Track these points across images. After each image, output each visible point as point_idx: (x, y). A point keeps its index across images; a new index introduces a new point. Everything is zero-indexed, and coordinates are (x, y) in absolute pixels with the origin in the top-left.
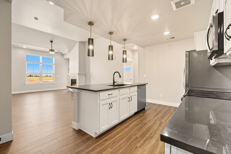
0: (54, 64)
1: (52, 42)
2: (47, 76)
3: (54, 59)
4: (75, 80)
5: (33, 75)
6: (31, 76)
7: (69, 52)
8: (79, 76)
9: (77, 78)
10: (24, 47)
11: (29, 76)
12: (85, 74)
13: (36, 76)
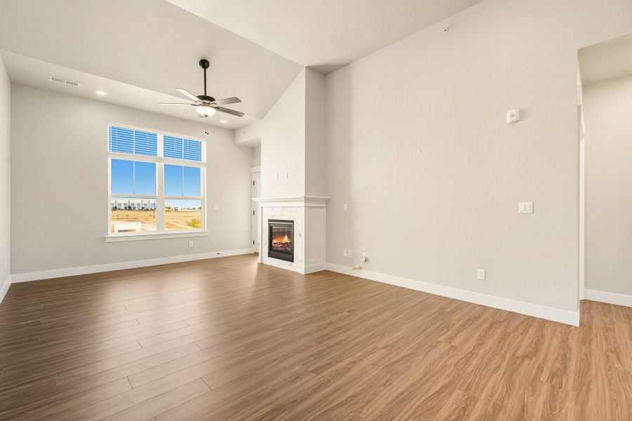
0: (205, 165)
1: (204, 64)
2: (169, 208)
3: (204, 145)
4: (290, 226)
5: (136, 206)
6: (130, 207)
7: (262, 119)
8: (305, 207)
9: (296, 214)
10: (101, 93)
11: (126, 209)
12: (327, 201)
13: (143, 208)
